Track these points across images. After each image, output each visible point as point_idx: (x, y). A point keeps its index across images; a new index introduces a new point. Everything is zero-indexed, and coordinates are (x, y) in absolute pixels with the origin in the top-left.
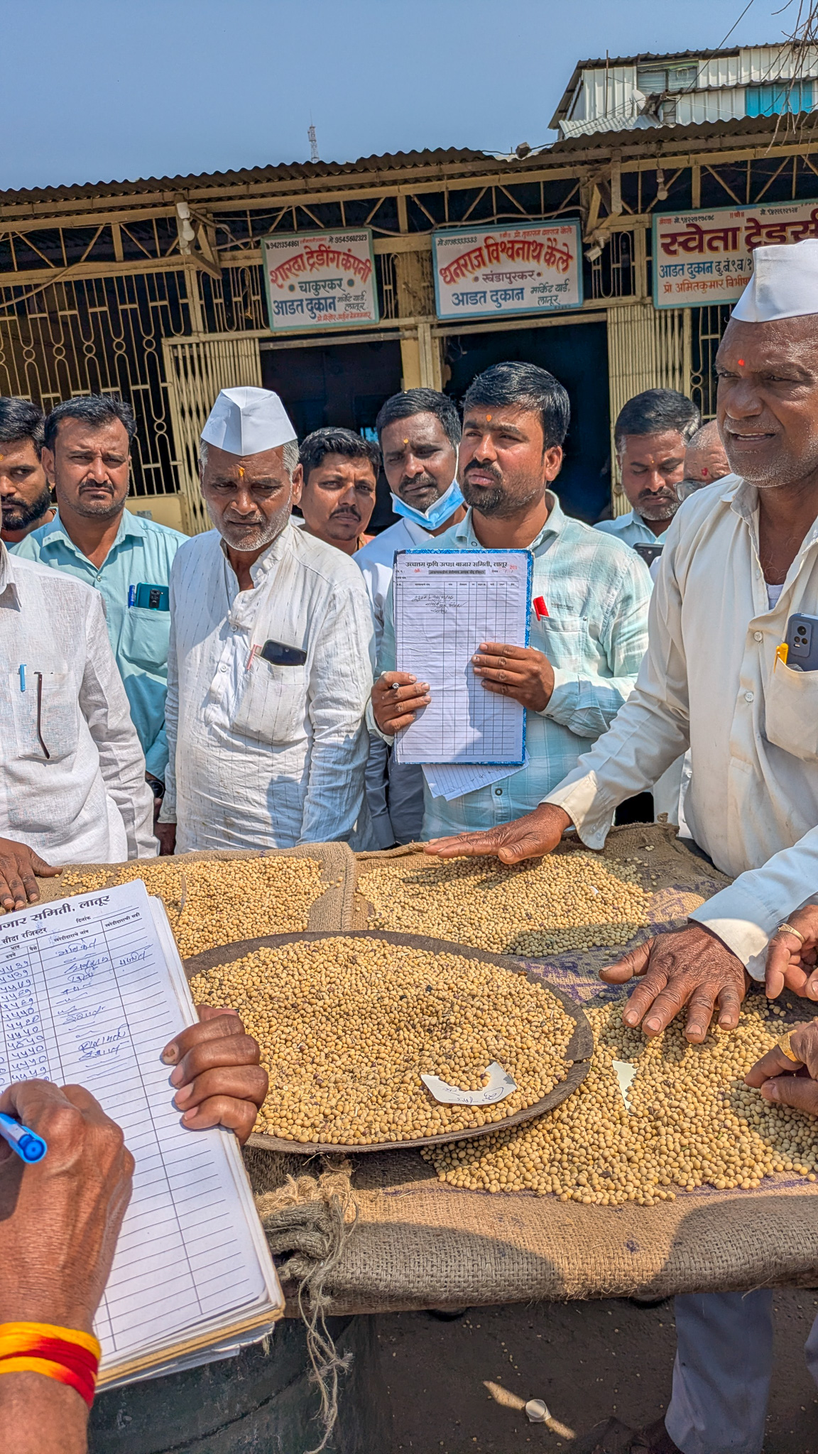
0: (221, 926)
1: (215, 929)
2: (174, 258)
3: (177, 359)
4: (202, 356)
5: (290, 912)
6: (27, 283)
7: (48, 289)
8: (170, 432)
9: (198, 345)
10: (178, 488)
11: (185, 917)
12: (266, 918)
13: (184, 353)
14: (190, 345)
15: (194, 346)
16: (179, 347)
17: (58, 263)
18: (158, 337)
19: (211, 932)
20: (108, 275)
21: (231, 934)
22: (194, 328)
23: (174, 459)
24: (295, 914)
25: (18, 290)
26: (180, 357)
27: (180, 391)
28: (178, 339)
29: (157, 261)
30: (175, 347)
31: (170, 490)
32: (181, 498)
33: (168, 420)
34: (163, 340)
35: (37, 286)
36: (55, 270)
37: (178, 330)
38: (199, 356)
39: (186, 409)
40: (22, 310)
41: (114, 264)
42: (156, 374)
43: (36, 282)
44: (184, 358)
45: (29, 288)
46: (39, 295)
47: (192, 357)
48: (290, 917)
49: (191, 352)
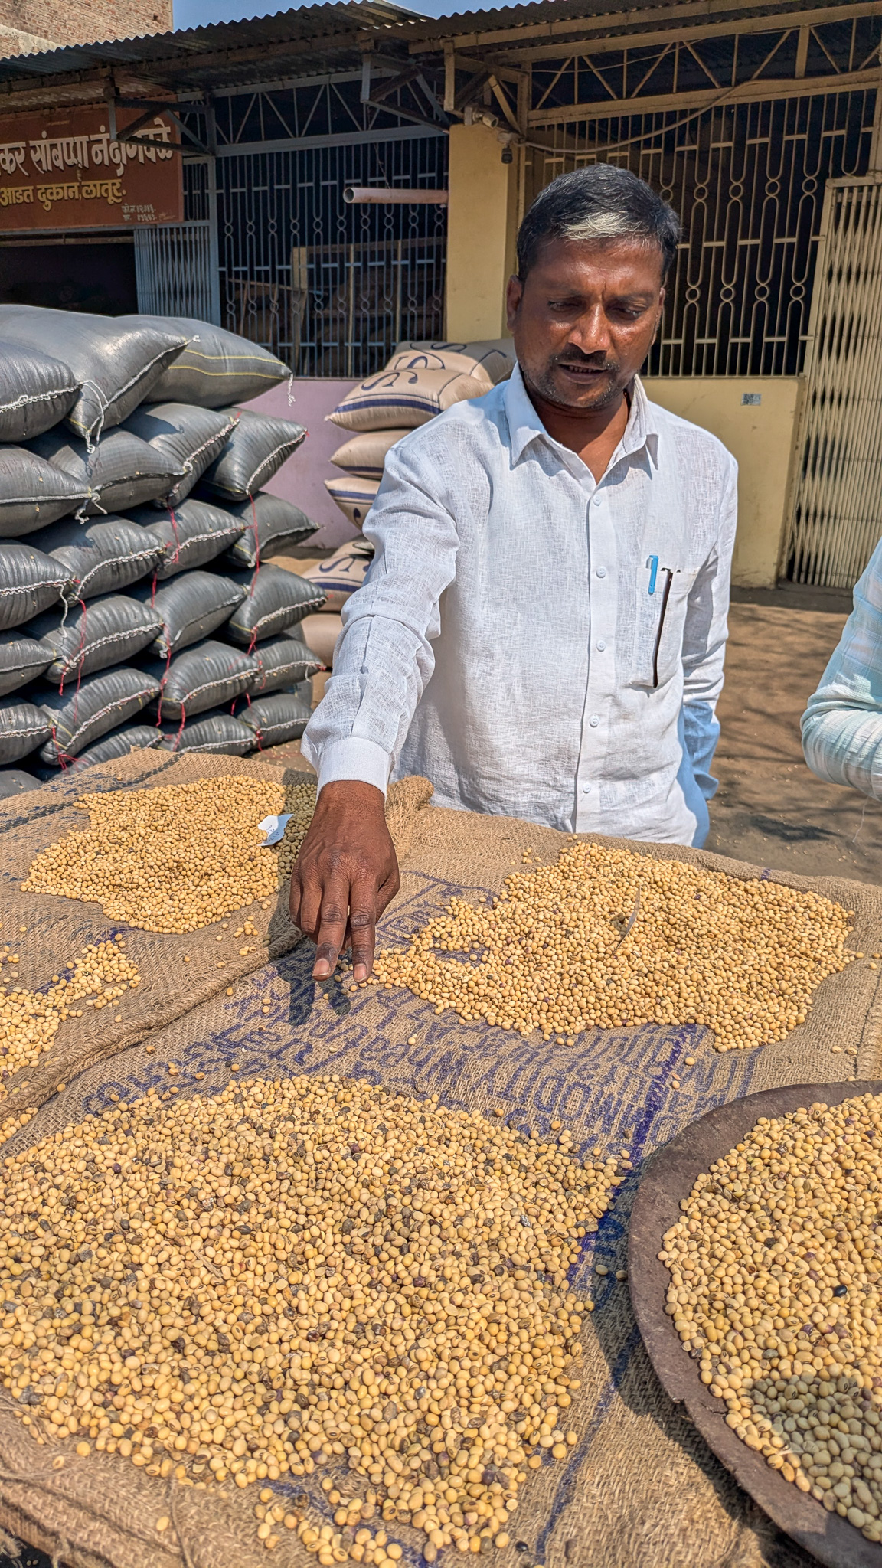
0: (673, 977)
1: (664, 978)
2: (869, 73)
3: (839, 206)
4: (873, 202)
5: (784, 985)
6: (682, 107)
7: (706, 116)
8: (808, 299)
9: (870, 188)
10: (801, 369)
11: (629, 946)
12: (744, 984)
13: (850, 198)
14: (861, 188)
15: (866, 189)
16: (846, 191)
17: (725, 83)
18: (822, 179)
19: (657, 984)
20: (781, 96)
21: (685, 995)
22: (871, 166)
23: (805, 332)
24: (790, 991)
25: (671, 117)
26: (845, 203)
27: (833, 248)
28: (847, 181)
29: (845, 77)
30: (841, 190)
31: (791, 371)
32: (802, 383)
33: (810, 284)
34: (828, 182)
35: (693, 111)
36: (719, 91)
37: (849, 169)
38: (868, 203)
39: (836, 270)
40: (669, 142)
41: (791, 81)
42: (809, 224)
43: (694, 106)
44: (849, 205)
45: (683, 114)
46: (694, 122)
47: (859, 204)
48: (782, 993)
49: (860, 197)
